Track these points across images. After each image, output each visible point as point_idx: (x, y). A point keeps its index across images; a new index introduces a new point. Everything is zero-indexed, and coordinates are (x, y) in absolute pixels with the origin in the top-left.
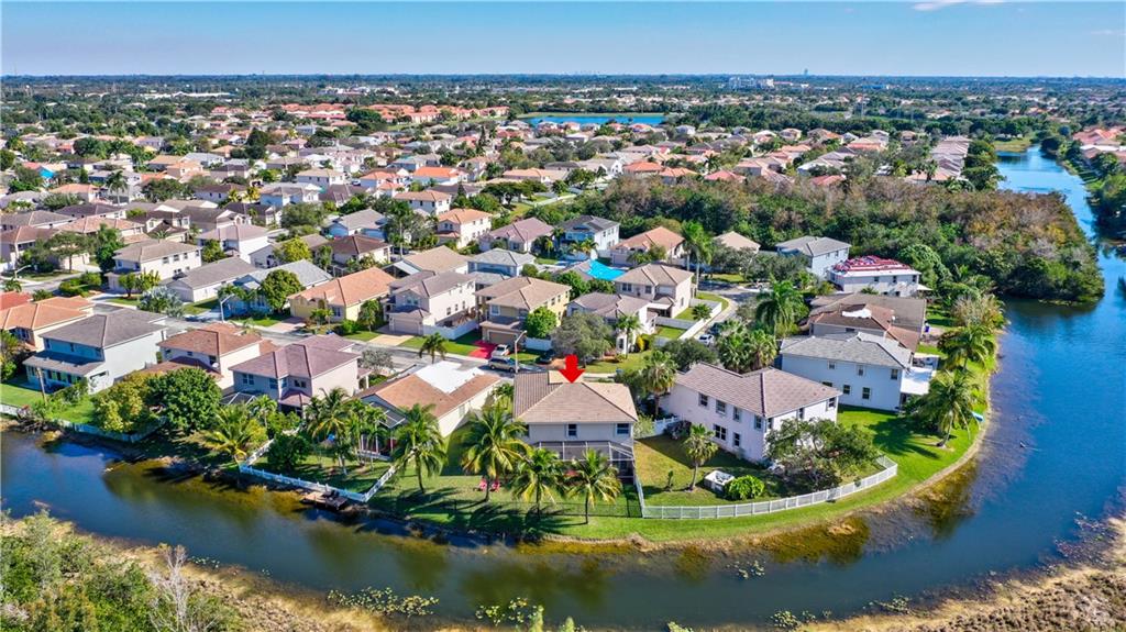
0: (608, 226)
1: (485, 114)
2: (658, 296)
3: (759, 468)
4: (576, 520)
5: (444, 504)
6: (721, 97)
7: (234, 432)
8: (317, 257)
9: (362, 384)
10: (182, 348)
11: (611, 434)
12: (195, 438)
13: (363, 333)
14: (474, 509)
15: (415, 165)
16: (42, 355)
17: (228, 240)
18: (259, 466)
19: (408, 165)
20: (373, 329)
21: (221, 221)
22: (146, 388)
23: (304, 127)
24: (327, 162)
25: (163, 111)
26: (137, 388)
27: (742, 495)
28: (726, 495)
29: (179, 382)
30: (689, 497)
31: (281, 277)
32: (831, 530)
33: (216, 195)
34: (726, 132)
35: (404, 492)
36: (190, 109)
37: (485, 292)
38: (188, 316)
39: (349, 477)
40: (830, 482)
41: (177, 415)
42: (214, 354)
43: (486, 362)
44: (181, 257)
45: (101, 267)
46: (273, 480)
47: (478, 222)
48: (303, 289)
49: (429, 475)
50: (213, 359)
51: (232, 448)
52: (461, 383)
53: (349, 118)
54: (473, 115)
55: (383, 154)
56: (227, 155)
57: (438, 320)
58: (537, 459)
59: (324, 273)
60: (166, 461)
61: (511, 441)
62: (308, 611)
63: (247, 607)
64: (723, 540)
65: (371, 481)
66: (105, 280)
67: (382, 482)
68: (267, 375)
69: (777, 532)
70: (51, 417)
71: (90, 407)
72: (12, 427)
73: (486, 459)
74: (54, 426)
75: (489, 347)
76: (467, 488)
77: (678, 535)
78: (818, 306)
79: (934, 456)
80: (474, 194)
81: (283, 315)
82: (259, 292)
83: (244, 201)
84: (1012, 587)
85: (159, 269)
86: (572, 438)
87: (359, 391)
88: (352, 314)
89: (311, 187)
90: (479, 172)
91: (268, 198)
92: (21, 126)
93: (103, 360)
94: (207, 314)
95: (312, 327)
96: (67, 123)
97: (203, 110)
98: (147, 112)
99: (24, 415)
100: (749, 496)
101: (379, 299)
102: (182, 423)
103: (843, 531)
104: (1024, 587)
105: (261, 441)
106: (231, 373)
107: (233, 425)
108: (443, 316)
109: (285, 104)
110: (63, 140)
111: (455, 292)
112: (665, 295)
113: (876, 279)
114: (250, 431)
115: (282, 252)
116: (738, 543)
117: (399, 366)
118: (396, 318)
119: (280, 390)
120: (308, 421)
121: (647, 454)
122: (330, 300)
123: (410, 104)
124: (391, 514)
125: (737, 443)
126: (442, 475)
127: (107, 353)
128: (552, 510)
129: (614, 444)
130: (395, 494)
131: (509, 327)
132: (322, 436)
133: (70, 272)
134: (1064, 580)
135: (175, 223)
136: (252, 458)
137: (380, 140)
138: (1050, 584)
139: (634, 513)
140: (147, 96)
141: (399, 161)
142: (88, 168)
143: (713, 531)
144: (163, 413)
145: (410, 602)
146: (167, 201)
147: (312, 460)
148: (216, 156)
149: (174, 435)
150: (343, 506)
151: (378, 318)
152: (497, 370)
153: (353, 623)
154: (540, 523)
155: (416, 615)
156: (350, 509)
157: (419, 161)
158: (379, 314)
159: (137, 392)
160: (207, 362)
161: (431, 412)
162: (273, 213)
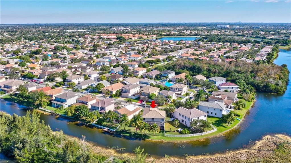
0: (172, 72)
1: (151, 37)
2: (179, 91)
3: (189, 128)
4: (152, 136)
5: (129, 132)
6: (213, 31)
7: (91, 117)
8: (108, 79)
9: (115, 108)
10: (81, 100)
11: (160, 121)
12: (84, 118)
13: (116, 97)
14: (134, 133)
15: (131, 54)
16: (55, 100)
17: (89, 75)
18: (95, 124)
19: (130, 54)
20: (119, 96)
21: (88, 69)
22: (75, 108)
23: (106, 42)
24: (111, 52)
25: (73, 36)
26: (74, 108)
27: (184, 133)
28: (181, 133)
29: (81, 107)
30: (174, 133)
31: (100, 85)
32: (200, 140)
33: (86, 62)
34: (210, 43)
35: (121, 130)
36: (79, 36)
37: (142, 89)
38: (81, 92)
39: (111, 127)
40: (202, 131)
41: (81, 114)
42: (87, 102)
43: (140, 104)
44: (80, 78)
45: (63, 80)
46: (98, 126)
47: (143, 71)
48: (105, 87)
49: (126, 127)
50: (87, 103)
51: (91, 120)
52: (134, 109)
53: (117, 39)
54: (148, 37)
55: (124, 50)
56: (88, 50)
57: (132, 94)
58: (145, 125)
59: (109, 83)
60: (78, 122)
61: (141, 121)
62: (103, 149)
63: (93, 148)
64: (178, 141)
65: (115, 128)
66: (64, 83)
67: (117, 128)
68: (97, 106)
69: (190, 140)
70: (57, 113)
71: (64, 111)
72: (50, 114)
73: (136, 124)
74: (58, 115)
75: (142, 101)
76: (133, 130)
77: (171, 140)
78: (213, 94)
79: (226, 127)
80: (144, 63)
81: (100, 92)
82: (96, 87)
83: (92, 64)
84: (230, 152)
85: (75, 81)
86: (153, 121)
87: (115, 110)
88: (114, 93)
89: (107, 60)
90: (146, 56)
91: (97, 63)
92: (41, 41)
93: (66, 102)
94: (85, 92)
95: (106, 95)
96: (51, 40)
97: (82, 36)
98: (70, 36)
99: (52, 112)
100: (185, 133)
101: (120, 90)
102: (82, 115)
103: (202, 141)
104: (232, 152)
105: (96, 119)
106: (90, 106)
107: (91, 116)
108: (133, 94)
109: (102, 34)
110: (51, 46)
111: (136, 89)
112: (180, 90)
113: (228, 88)
114: (94, 117)
115: (100, 78)
116: (181, 142)
117: (123, 104)
118: (123, 94)
119: (100, 109)
120: (104, 116)
121: (168, 125)
122: (110, 90)
123: (132, 34)
124: (119, 134)
125: (186, 123)
126: (128, 127)
127: (67, 100)
128: (148, 134)
129: (161, 122)
130: (120, 130)
131: (146, 97)
132: (107, 118)
133: (57, 81)
134: (240, 152)
135: (78, 70)
136: (94, 122)
137: (124, 46)
138: (237, 152)
139: (163, 135)
140: (69, 31)
141: (128, 53)
142: (58, 54)
143: (177, 139)
144: (78, 113)
145: (121, 149)
146: (76, 63)
147: (105, 123)
148: (86, 50)
149: (80, 117)
150: (110, 132)
151: (120, 94)
152: (142, 106)
153: (111, 151)
154: (145, 136)
155: (122, 151)
156: (111, 132)
157: (132, 53)
158: (120, 93)
159: (74, 109)
160: (86, 103)
161: (127, 115)
162: (98, 67)
